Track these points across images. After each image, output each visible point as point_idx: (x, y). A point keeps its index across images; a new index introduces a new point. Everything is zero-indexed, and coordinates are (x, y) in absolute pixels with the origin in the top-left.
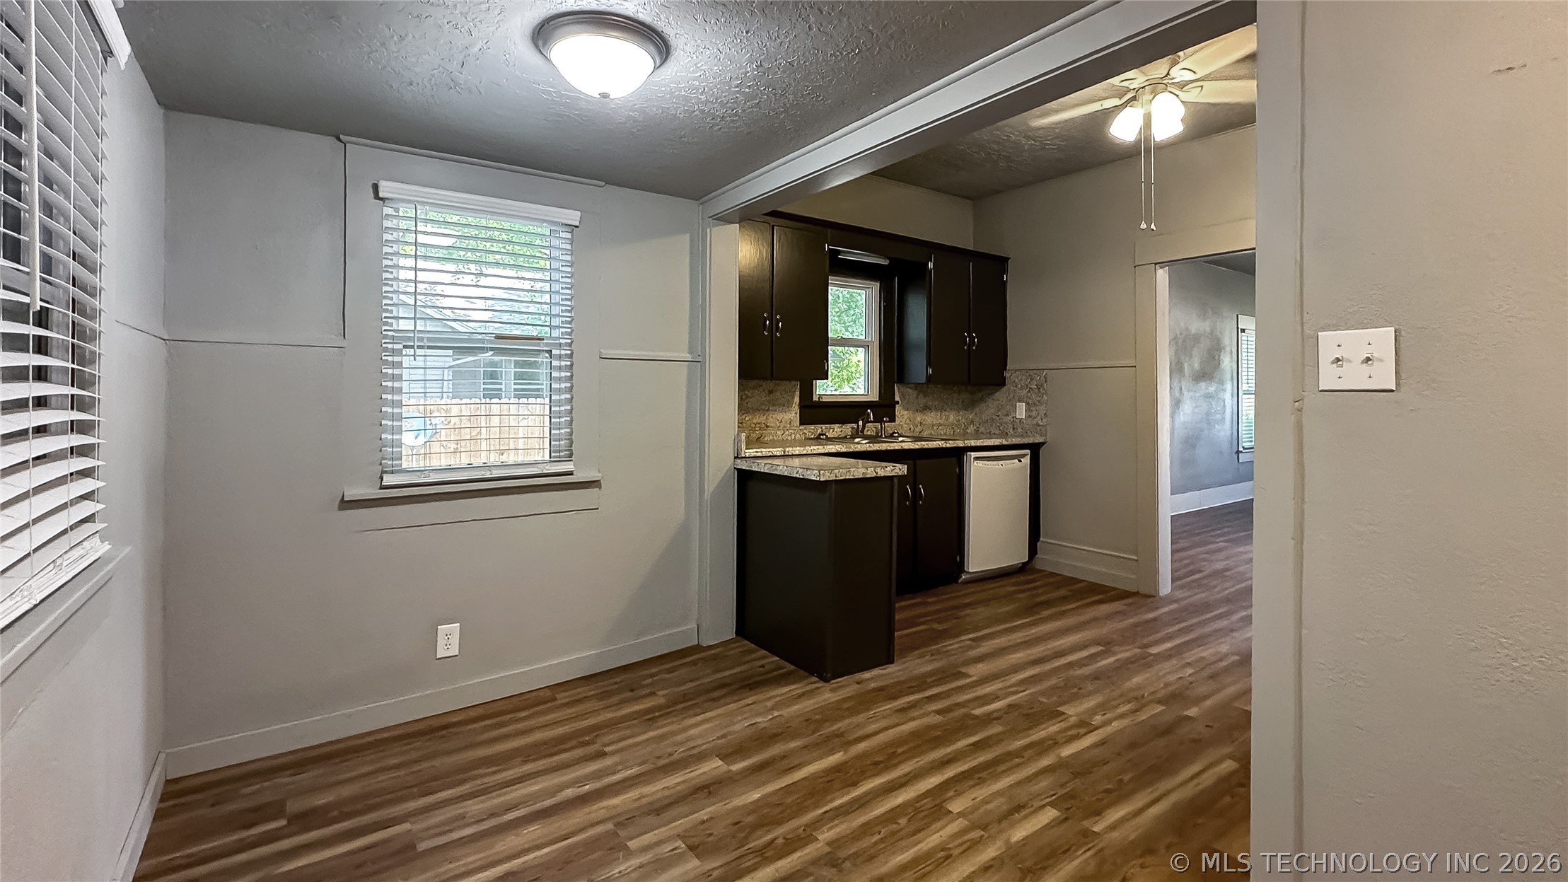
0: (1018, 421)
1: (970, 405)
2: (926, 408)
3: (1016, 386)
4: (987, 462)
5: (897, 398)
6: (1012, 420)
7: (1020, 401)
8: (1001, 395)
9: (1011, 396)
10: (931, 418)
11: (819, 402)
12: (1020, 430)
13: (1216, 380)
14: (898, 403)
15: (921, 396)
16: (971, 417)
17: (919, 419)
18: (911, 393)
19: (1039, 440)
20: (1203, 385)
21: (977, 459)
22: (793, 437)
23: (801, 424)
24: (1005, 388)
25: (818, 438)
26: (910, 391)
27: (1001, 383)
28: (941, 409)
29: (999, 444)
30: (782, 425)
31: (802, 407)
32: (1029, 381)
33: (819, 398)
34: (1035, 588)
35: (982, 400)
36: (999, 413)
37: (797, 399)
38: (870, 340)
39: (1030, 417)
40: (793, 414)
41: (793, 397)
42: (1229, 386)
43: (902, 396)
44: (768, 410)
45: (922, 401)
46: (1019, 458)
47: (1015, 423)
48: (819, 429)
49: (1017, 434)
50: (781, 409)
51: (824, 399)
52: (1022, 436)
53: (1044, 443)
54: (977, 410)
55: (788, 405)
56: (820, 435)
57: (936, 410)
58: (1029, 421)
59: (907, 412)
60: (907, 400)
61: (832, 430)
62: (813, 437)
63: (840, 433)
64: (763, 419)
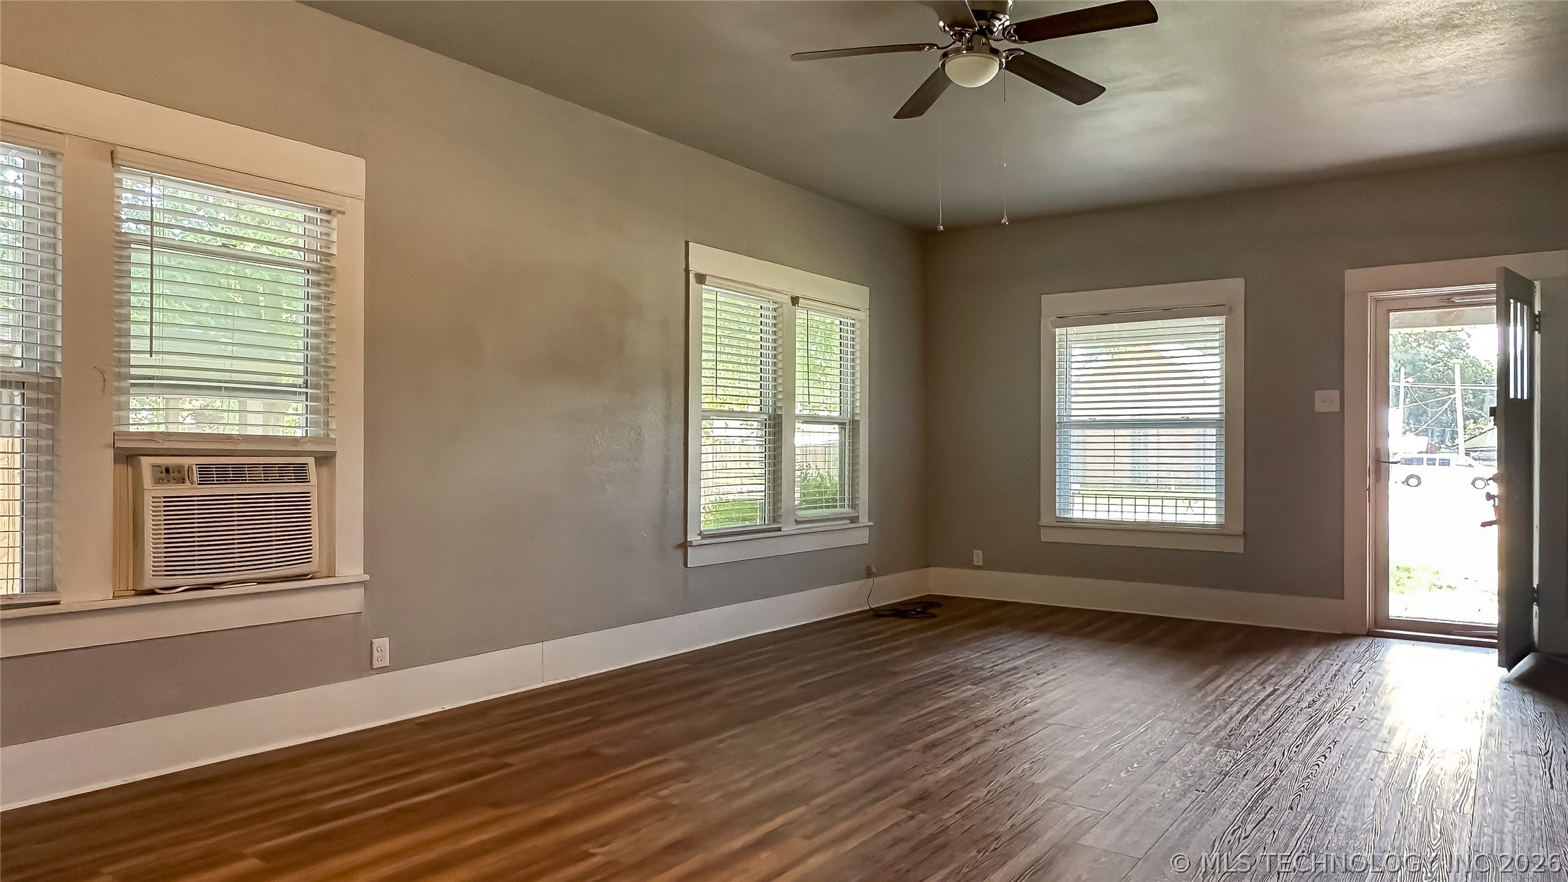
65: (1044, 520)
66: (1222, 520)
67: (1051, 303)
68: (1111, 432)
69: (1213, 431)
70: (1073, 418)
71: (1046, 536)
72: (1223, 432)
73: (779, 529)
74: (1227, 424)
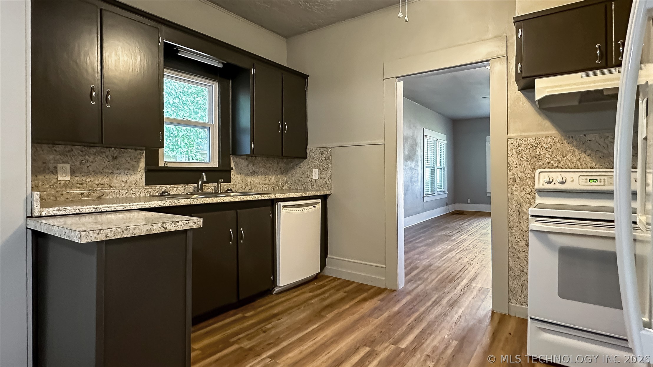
0: (314, 181)
1: (285, 172)
2: (254, 173)
3: (313, 159)
4: (292, 209)
5: (232, 165)
6: (311, 180)
7: (315, 168)
8: (304, 164)
9: (310, 165)
10: (258, 180)
11: (164, 167)
12: (315, 187)
13: (415, 161)
14: (232, 169)
15: (251, 165)
16: (286, 179)
17: (249, 180)
18: (244, 163)
19: (326, 192)
20: (409, 162)
21: (285, 207)
22: (137, 195)
23: (146, 185)
24: (307, 159)
25: (161, 195)
26: (242, 161)
27: (304, 157)
28: (266, 174)
29: (300, 196)
30: (127, 185)
31: (148, 171)
32: (321, 155)
33: (164, 164)
34: (324, 293)
35: (293, 168)
36: (303, 176)
37: (142, 165)
38: (211, 123)
39: (321, 178)
40: (140, 176)
41: (138, 162)
42: (420, 164)
43: (237, 164)
44: (112, 173)
45: (251, 168)
46: (314, 205)
47: (313, 182)
48: (163, 188)
49: (314, 189)
50: (126, 172)
51: (169, 165)
52: (317, 190)
53: (330, 195)
54: (290, 175)
55: (134, 169)
56: (163, 192)
57: (262, 174)
58: (321, 180)
59: (239, 176)
60: (240, 167)
61: (175, 189)
62: (157, 194)
63: (183, 191)
64: (106, 180)
73: (435, 194)
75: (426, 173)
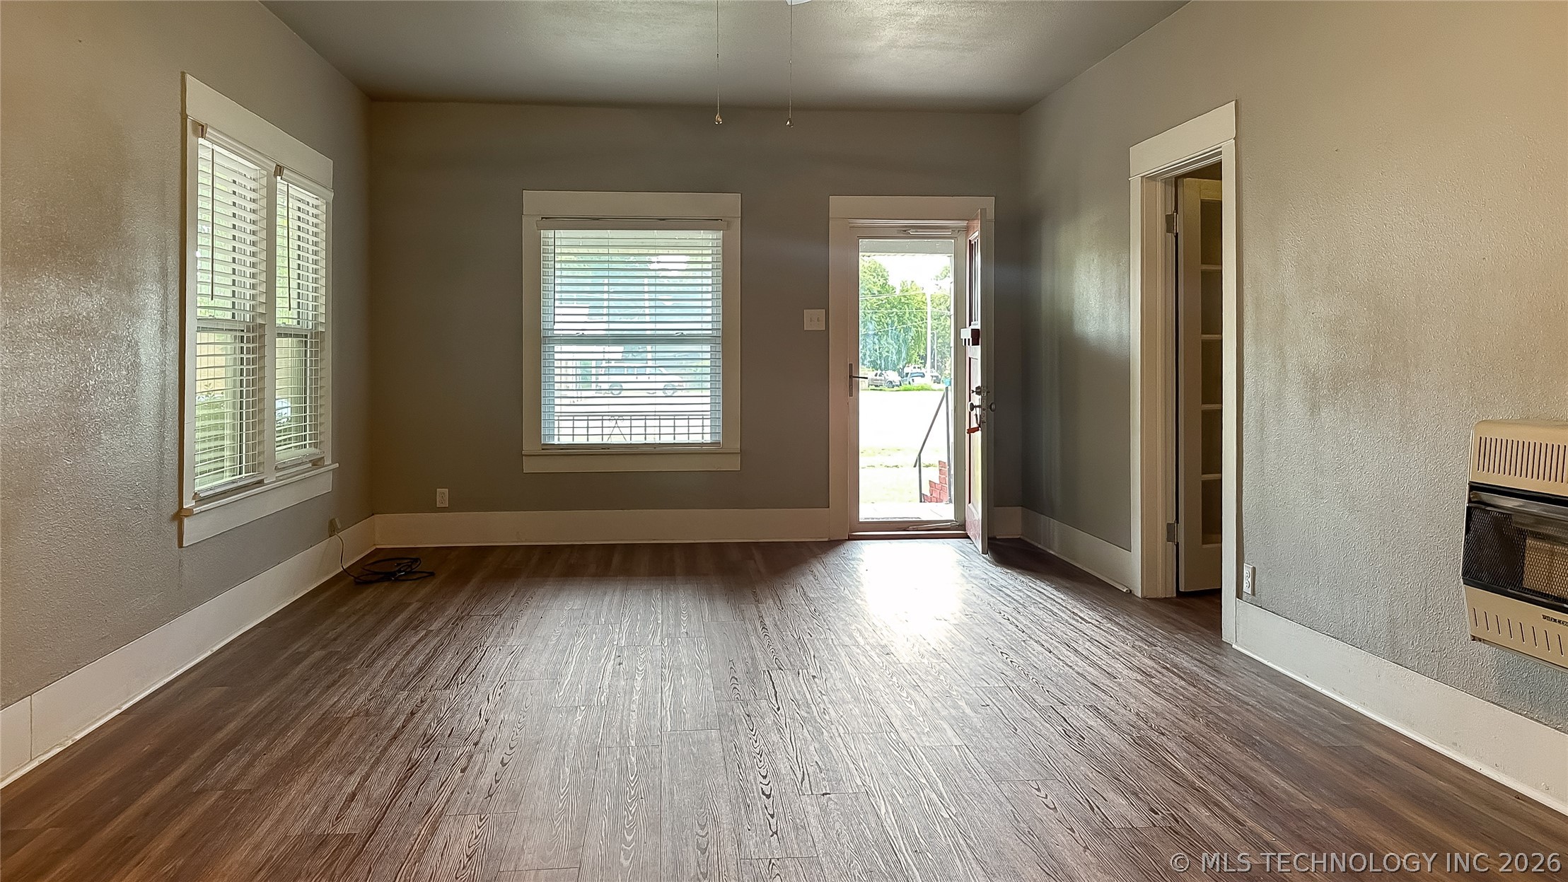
65: (527, 448)
66: (719, 438)
67: (534, 201)
68: (600, 348)
69: (707, 348)
70: (556, 332)
71: (529, 466)
72: (719, 348)
73: (260, 483)
74: (724, 339)
75: (202, 362)
